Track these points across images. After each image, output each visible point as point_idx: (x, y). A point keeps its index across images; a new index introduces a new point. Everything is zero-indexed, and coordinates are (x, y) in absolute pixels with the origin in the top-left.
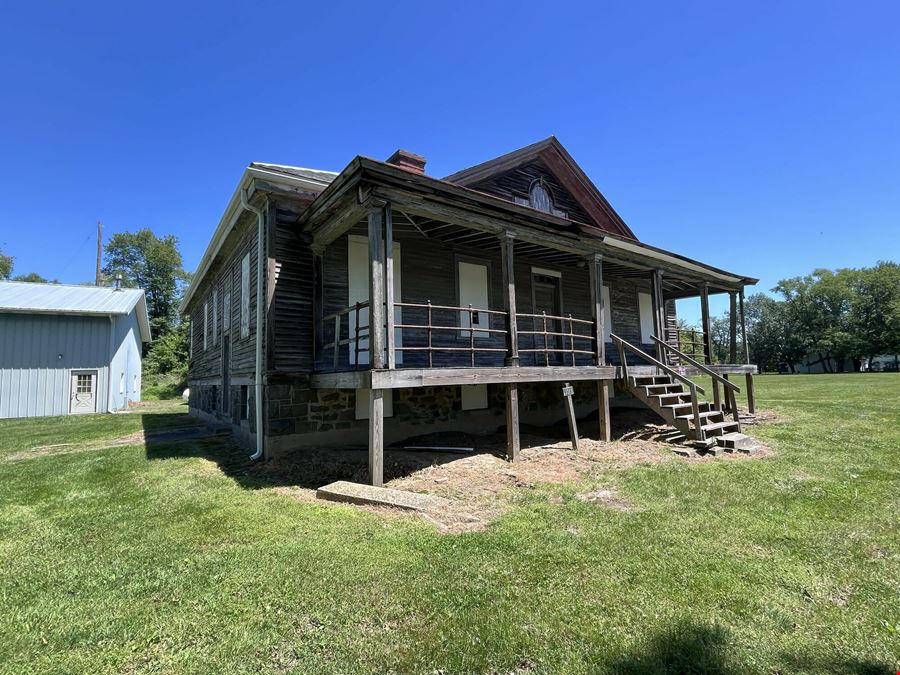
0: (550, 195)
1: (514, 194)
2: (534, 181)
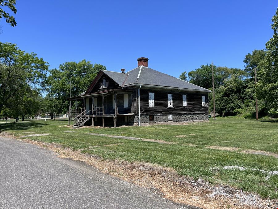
1: (100, 83)
2: (103, 79)
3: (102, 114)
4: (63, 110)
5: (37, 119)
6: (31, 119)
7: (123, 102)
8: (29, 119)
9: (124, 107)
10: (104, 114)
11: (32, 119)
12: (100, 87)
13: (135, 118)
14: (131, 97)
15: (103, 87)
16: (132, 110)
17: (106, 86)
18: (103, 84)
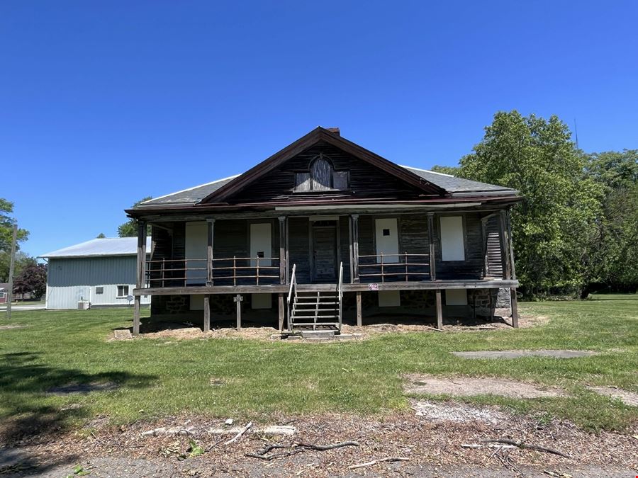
0: (330, 163)
1: (296, 172)
2: (314, 158)
7: (439, 242)
9: (444, 259)
12: (295, 185)
13: (501, 292)
14: (484, 230)
15: (312, 188)
16: (487, 268)
17: (332, 187)
18: (311, 177)
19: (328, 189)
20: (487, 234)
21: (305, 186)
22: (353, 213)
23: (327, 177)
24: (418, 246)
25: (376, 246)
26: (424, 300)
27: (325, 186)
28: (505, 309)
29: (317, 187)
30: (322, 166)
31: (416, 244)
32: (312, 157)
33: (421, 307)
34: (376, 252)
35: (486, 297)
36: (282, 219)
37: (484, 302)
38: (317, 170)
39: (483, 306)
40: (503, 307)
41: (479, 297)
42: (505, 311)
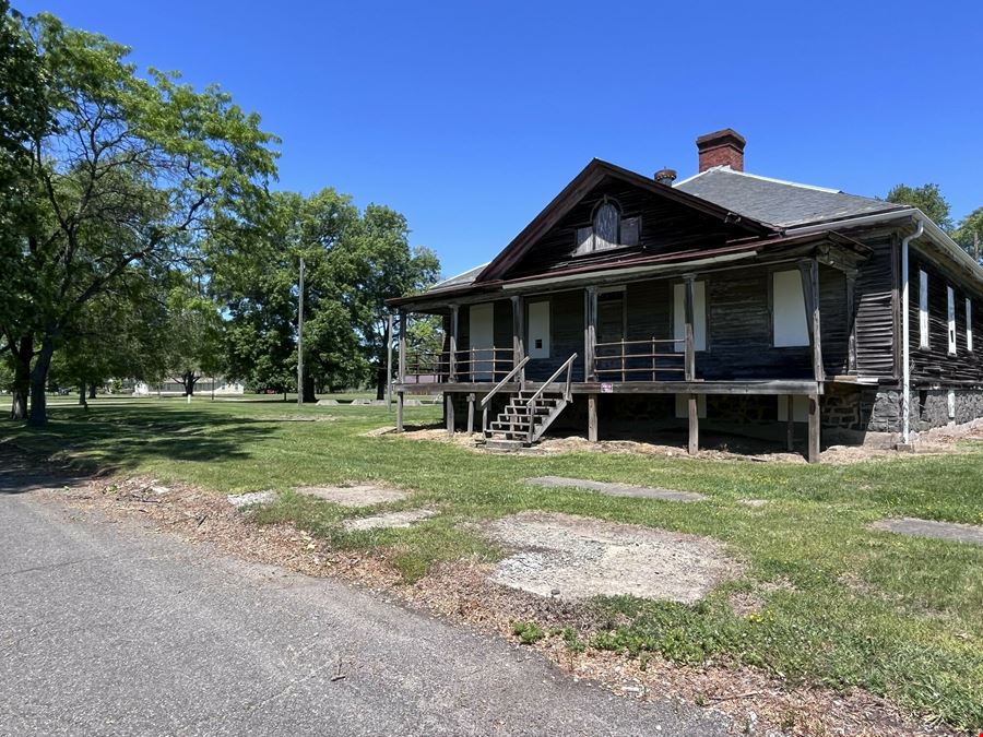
0: (616, 208)
1: (577, 228)
2: (597, 204)
3: (681, 376)
4: (257, 365)
5: (134, 395)
6: (109, 394)
7: (770, 316)
8: (104, 393)
9: (776, 345)
10: (691, 377)
11: (113, 392)
12: (575, 246)
13: (879, 403)
14: (850, 289)
15: (594, 248)
16: (852, 359)
17: (619, 243)
18: (594, 232)
19: (613, 246)
20: (858, 297)
21: (586, 247)
22: (588, 285)
23: (613, 229)
24: (736, 323)
25: (673, 326)
26: (742, 411)
27: (610, 242)
28: (886, 434)
29: (602, 245)
30: (607, 214)
31: (732, 320)
32: (594, 203)
33: (737, 422)
34: (673, 334)
35: (851, 411)
36: (514, 298)
37: (844, 420)
38: (602, 221)
39: (844, 427)
40: (881, 431)
41: (836, 411)
42: (886, 438)
